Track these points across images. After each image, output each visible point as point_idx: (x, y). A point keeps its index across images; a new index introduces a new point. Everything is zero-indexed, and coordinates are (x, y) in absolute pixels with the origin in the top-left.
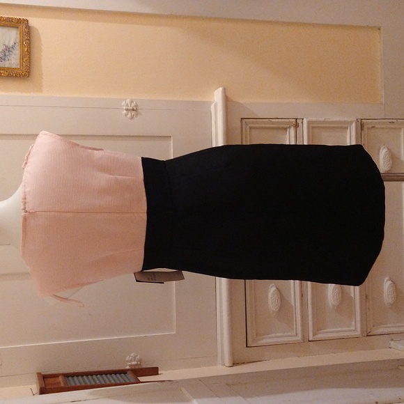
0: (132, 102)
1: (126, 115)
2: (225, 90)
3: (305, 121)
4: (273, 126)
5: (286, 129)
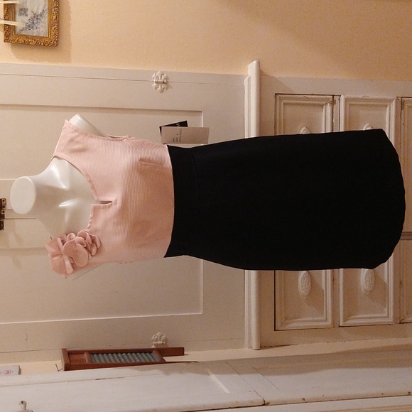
0: (162, 74)
2: (259, 64)
3: (342, 97)
4: (308, 102)
5: (322, 106)
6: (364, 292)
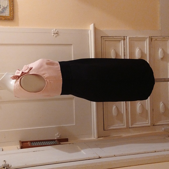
0: (56, 30)
1: (54, 36)
2: (94, 25)
3: (128, 37)
4: (114, 39)
5: (120, 41)
6: (138, 114)
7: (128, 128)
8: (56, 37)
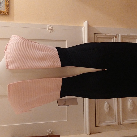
0: (50, 26)
1: (48, 31)
2: (88, 22)
3: (120, 35)
4: (107, 37)
5: (112, 38)
6: (129, 110)
7: (119, 124)
8: (50, 32)
